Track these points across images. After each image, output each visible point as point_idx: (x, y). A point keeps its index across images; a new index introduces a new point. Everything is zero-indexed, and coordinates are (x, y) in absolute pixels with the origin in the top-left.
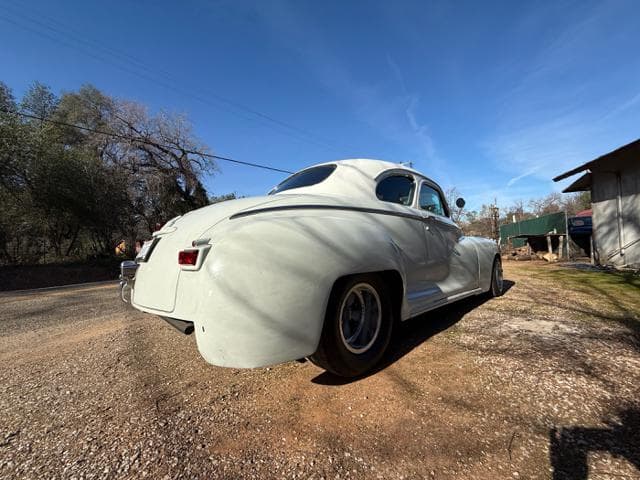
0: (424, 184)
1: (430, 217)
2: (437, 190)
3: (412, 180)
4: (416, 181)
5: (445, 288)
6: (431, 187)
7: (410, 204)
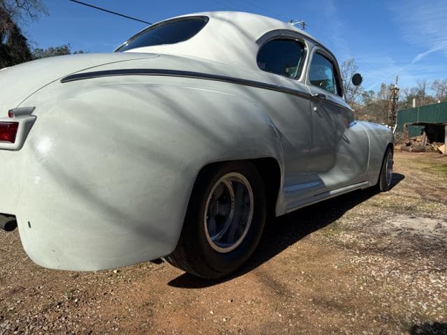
0: (317, 53)
1: (320, 95)
2: (332, 62)
3: (303, 46)
4: (307, 48)
5: (328, 180)
6: (325, 57)
7: (298, 77)
